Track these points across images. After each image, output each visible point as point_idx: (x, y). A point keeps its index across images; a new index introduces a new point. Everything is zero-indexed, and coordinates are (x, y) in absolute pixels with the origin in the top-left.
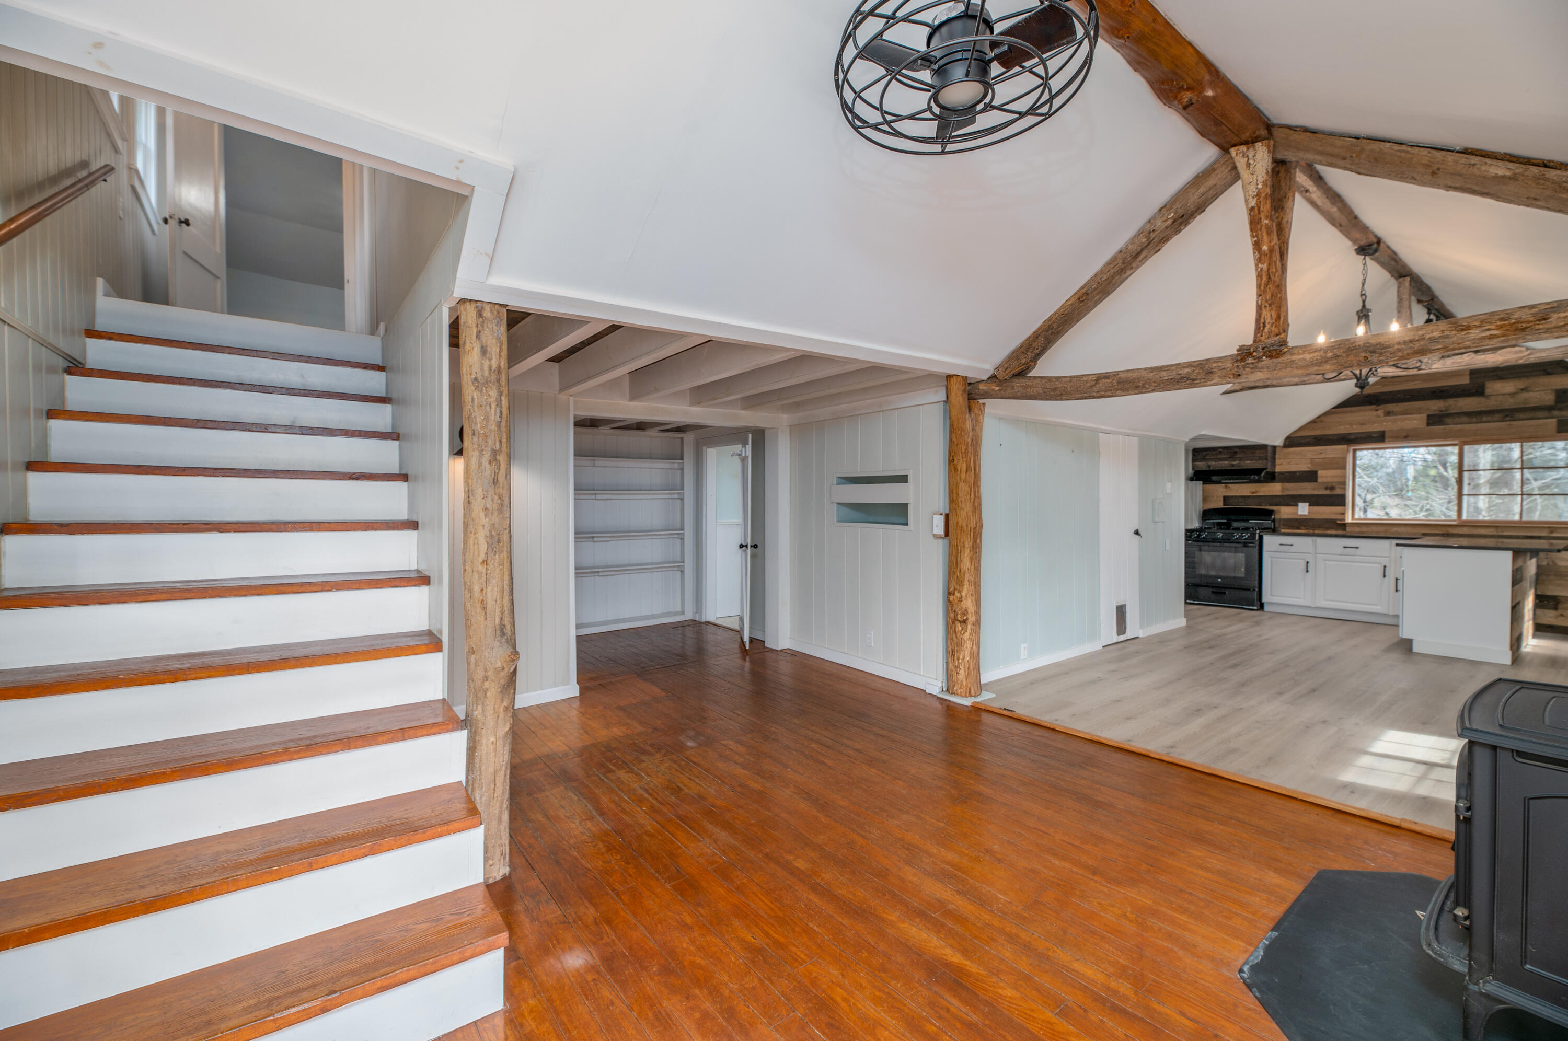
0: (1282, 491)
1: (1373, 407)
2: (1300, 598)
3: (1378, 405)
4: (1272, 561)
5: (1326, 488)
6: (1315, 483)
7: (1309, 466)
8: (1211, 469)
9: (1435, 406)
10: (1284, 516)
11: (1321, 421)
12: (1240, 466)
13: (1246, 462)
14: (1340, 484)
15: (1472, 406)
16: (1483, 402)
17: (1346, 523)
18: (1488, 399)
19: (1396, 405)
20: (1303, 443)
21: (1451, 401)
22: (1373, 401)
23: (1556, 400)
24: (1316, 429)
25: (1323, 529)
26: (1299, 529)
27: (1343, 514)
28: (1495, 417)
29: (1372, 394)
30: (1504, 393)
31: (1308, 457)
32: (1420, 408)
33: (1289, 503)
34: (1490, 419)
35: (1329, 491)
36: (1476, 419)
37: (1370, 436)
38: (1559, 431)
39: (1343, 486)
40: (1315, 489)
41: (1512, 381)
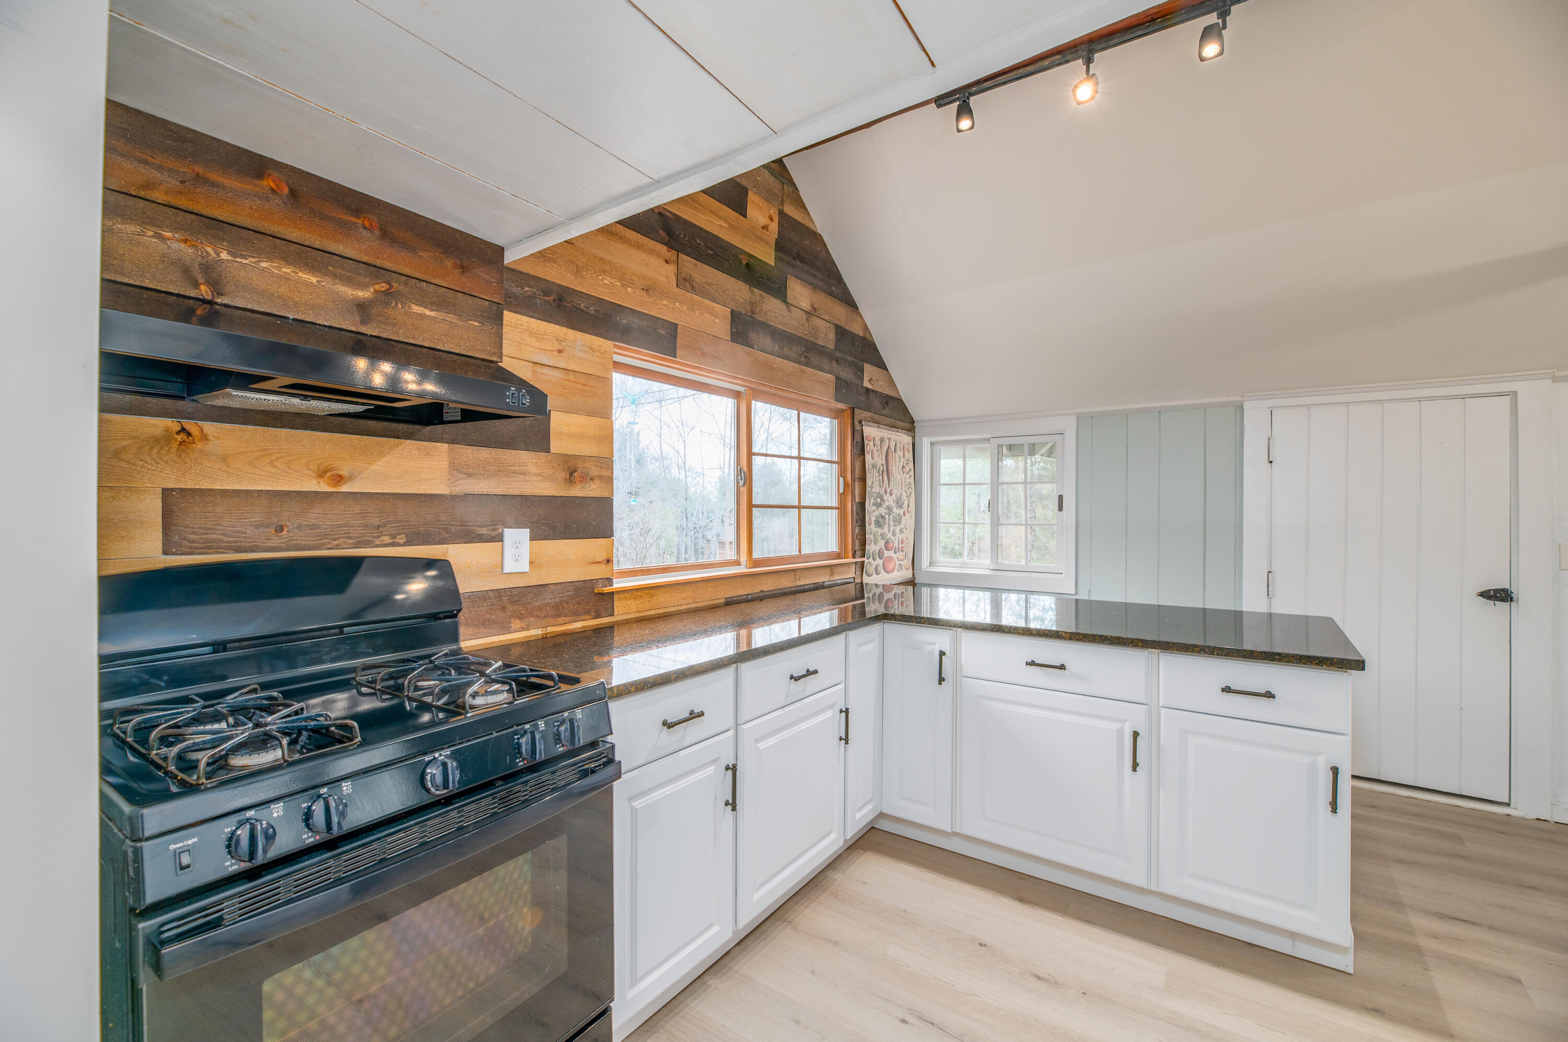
0: (451, 480)
5: (571, 477)
6: (542, 457)
9: (741, 294)
14: (602, 465)
15: (776, 316)
16: (786, 314)
17: (613, 593)
18: (789, 310)
19: (696, 266)
20: (516, 297)
21: (757, 294)
22: (661, 232)
23: (835, 343)
24: (549, 259)
25: (567, 619)
26: (509, 630)
27: (608, 561)
28: (794, 352)
29: (663, 212)
30: (802, 308)
31: (526, 357)
32: (725, 292)
33: (474, 531)
34: (789, 353)
35: (578, 485)
36: (779, 347)
37: (655, 330)
38: (836, 399)
39: (608, 473)
40: (545, 478)
41: (809, 288)
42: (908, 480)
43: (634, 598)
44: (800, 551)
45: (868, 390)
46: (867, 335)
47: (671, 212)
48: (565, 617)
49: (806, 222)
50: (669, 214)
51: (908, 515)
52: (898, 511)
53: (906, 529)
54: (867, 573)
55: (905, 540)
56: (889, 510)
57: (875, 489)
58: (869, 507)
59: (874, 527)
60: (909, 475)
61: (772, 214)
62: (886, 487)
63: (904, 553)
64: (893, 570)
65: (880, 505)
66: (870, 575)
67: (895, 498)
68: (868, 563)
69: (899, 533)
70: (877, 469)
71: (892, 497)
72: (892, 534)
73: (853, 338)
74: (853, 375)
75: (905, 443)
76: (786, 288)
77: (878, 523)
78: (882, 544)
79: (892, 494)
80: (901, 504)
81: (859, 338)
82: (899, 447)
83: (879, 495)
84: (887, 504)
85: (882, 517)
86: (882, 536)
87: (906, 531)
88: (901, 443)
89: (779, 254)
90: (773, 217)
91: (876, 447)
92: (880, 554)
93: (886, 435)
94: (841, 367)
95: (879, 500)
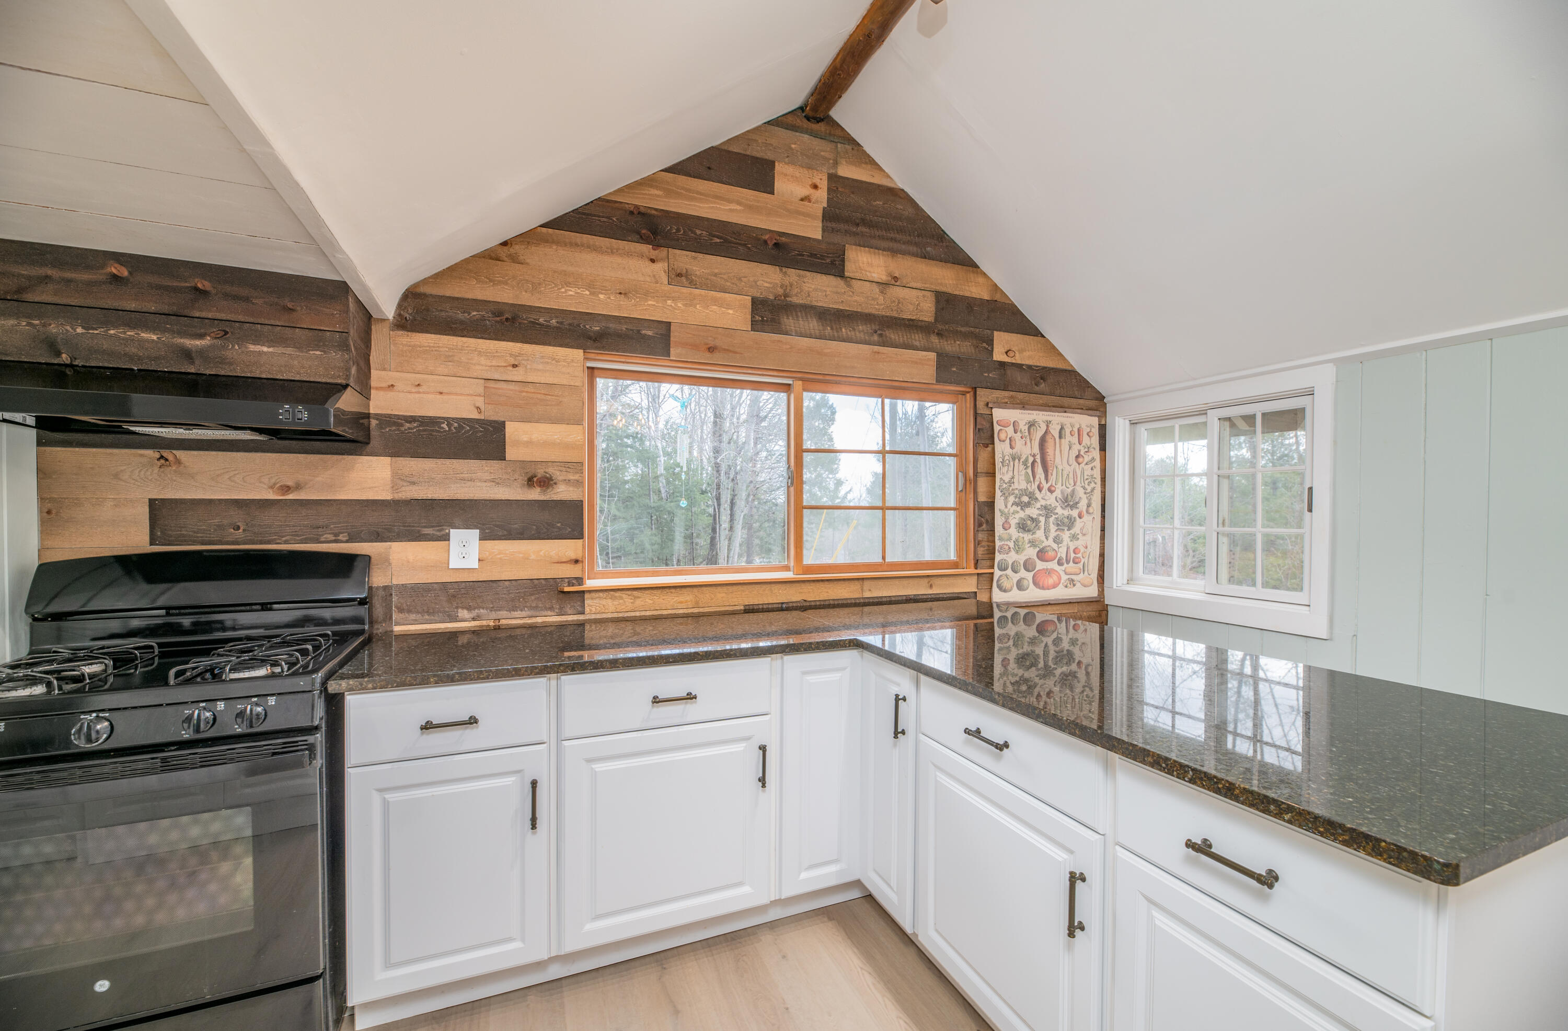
0: (394, 488)
1: (646, 248)
2: (510, 940)
3: (657, 246)
4: (386, 804)
5: (531, 481)
6: (495, 465)
7: (480, 402)
9: (767, 278)
10: (399, 579)
11: (514, 259)
14: (569, 470)
15: (826, 296)
16: (843, 290)
17: (583, 592)
18: (849, 286)
19: (695, 258)
20: (462, 322)
21: (793, 274)
22: (644, 231)
23: (936, 314)
24: (500, 282)
25: (524, 614)
26: (455, 619)
27: (576, 561)
28: (860, 332)
29: (642, 210)
30: (871, 279)
31: (475, 375)
32: (740, 279)
33: (419, 531)
34: (851, 334)
35: (538, 490)
36: (832, 329)
37: (639, 331)
38: (939, 380)
39: (577, 477)
40: (498, 483)
41: (883, 255)
42: (1088, 472)
43: (611, 598)
44: (884, 558)
45: (1002, 364)
46: (998, 297)
47: (656, 210)
48: (522, 611)
49: (877, 180)
50: (654, 212)
51: (1086, 518)
52: (1066, 513)
53: (1084, 535)
54: (1000, 587)
55: (1082, 549)
56: (1048, 511)
57: (1016, 486)
58: (1003, 507)
59: (1013, 531)
60: (1090, 466)
61: (817, 181)
62: (1040, 483)
63: (1081, 565)
64: (1055, 586)
65: (1028, 505)
66: (1005, 591)
67: (1060, 496)
68: (1001, 576)
69: (1069, 540)
70: (1022, 460)
71: (1055, 494)
72: (1054, 541)
73: (970, 304)
74: (972, 348)
75: (1083, 426)
76: (843, 261)
77: (1022, 527)
78: (1031, 553)
79: (1054, 491)
80: (1071, 503)
81: (982, 302)
82: (1068, 431)
83: (1025, 492)
84: (1043, 503)
85: (1032, 519)
86: (1033, 543)
87: (1084, 538)
88: (1072, 426)
89: (829, 224)
90: (818, 184)
91: (1019, 434)
92: (1028, 566)
93: (1040, 416)
94: (947, 341)
95: (1025, 499)
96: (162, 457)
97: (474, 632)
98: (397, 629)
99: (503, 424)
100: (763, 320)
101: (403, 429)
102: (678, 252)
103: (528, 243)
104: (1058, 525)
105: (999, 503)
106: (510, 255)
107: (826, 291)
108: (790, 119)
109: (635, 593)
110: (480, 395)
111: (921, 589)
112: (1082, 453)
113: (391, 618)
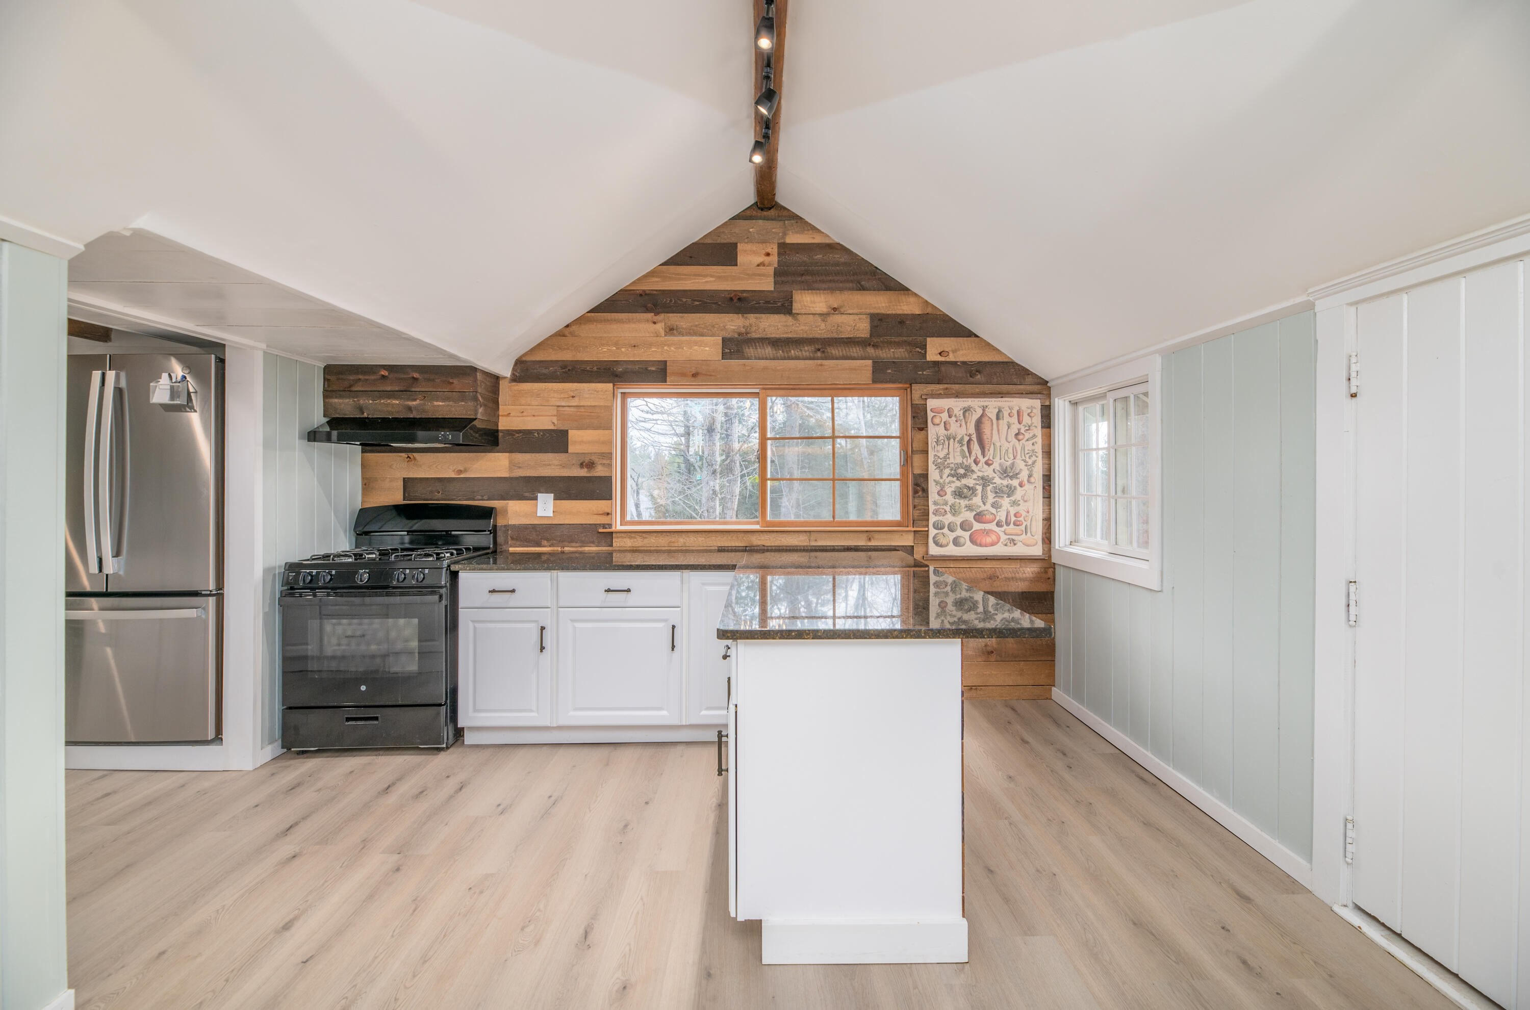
0: (510, 470)
1: (650, 316)
2: (531, 711)
3: (657, 314)
4: (475, 628)
5: (582, 465)
6: (563, 455)
7: (555, 420)
8: (365, 415)
9: (733, 323)
10: (513, 521)
11: (573, 334)
12: (424, 411)
13: (436, 403)
14: (604, 458)
15: (778, 329)
16: (791, 324)
17: (612, 532)
18: (796, 319)
19: (682, 317)
20: (545, 374)
21: (752, 318)
22: (649, 305)
23: (871, 331)
24: (565, 349)
25: (577, 545)
26: (539, 545)
27: (608, 514)
28: (805, 351)
29: (647, 292)
30: (814, 312)
31: (552, 404)
32: (713, 326)
33: (522, 495)
34: (798, 353)
35: (586, 470)
36: (783, 352)
37: (646, 369)
38: (875, 381)
39: (608, 462)
40: (564, 467)
41: (823, 293)
42: (1029, 447)
43: (629, 538)
44: (834, 517)
45: (936, 363)
46: (929, 310)
47: (657, 290)
48: (576, 543)
49: (818, 239)
50: (655, 292)
51: (1027, 486)
52: (1005, 482)
53: (1026, 501)
54: (937, 543)
55: (1024, 514)
56: (985, 481)
57: (952, 460)
58: (938, 478)
59: (949, 498)
60: (1030, 442)
61: (769, 250)
62: (977, 457)
63: (1023, 527)
64: (993, 544)
65: (964, 476)
66: (941, 546)
67: (998, 468)
68: (937, 534)
69: (1009, 506)
70: (956, 440)
71: (992, 467)
72: (992, 506)
73: (901, 320)
74: (906, 353)
75: (1024, 408)
76: (791, 302)
77: (959, 494)
78: (969, 516)
79: (992, 464)
80: (1011, 474)
81: (914, 317)
82: (1006, 414)
83: (961, 465)
84: (980, 474)
85: (969, 488)
86: (969, 508)
87: (1026, 504)
88: (1011, 408)
89: (779, 279)
90: (770, 252)
91: (954, 419)
92: (964, 526)
93: (976, 404)
94: (882, 350)
95: (962, 471)
96: (408, 457)
97: (550, 553)
98: (511, 549)
99: (567, 431)
100: (731, 352)
101: (515, 437)
102: (671, 315)
103: (581, 324)
104: (996, 493)
105: (933, 474)
106: (570, 332)
107: (778, 326)
108: (748, 212)
109: (644, 535)
110: (555, 416)
111: (861, 542)
112: (1022, 431)
113: (508, 542)
